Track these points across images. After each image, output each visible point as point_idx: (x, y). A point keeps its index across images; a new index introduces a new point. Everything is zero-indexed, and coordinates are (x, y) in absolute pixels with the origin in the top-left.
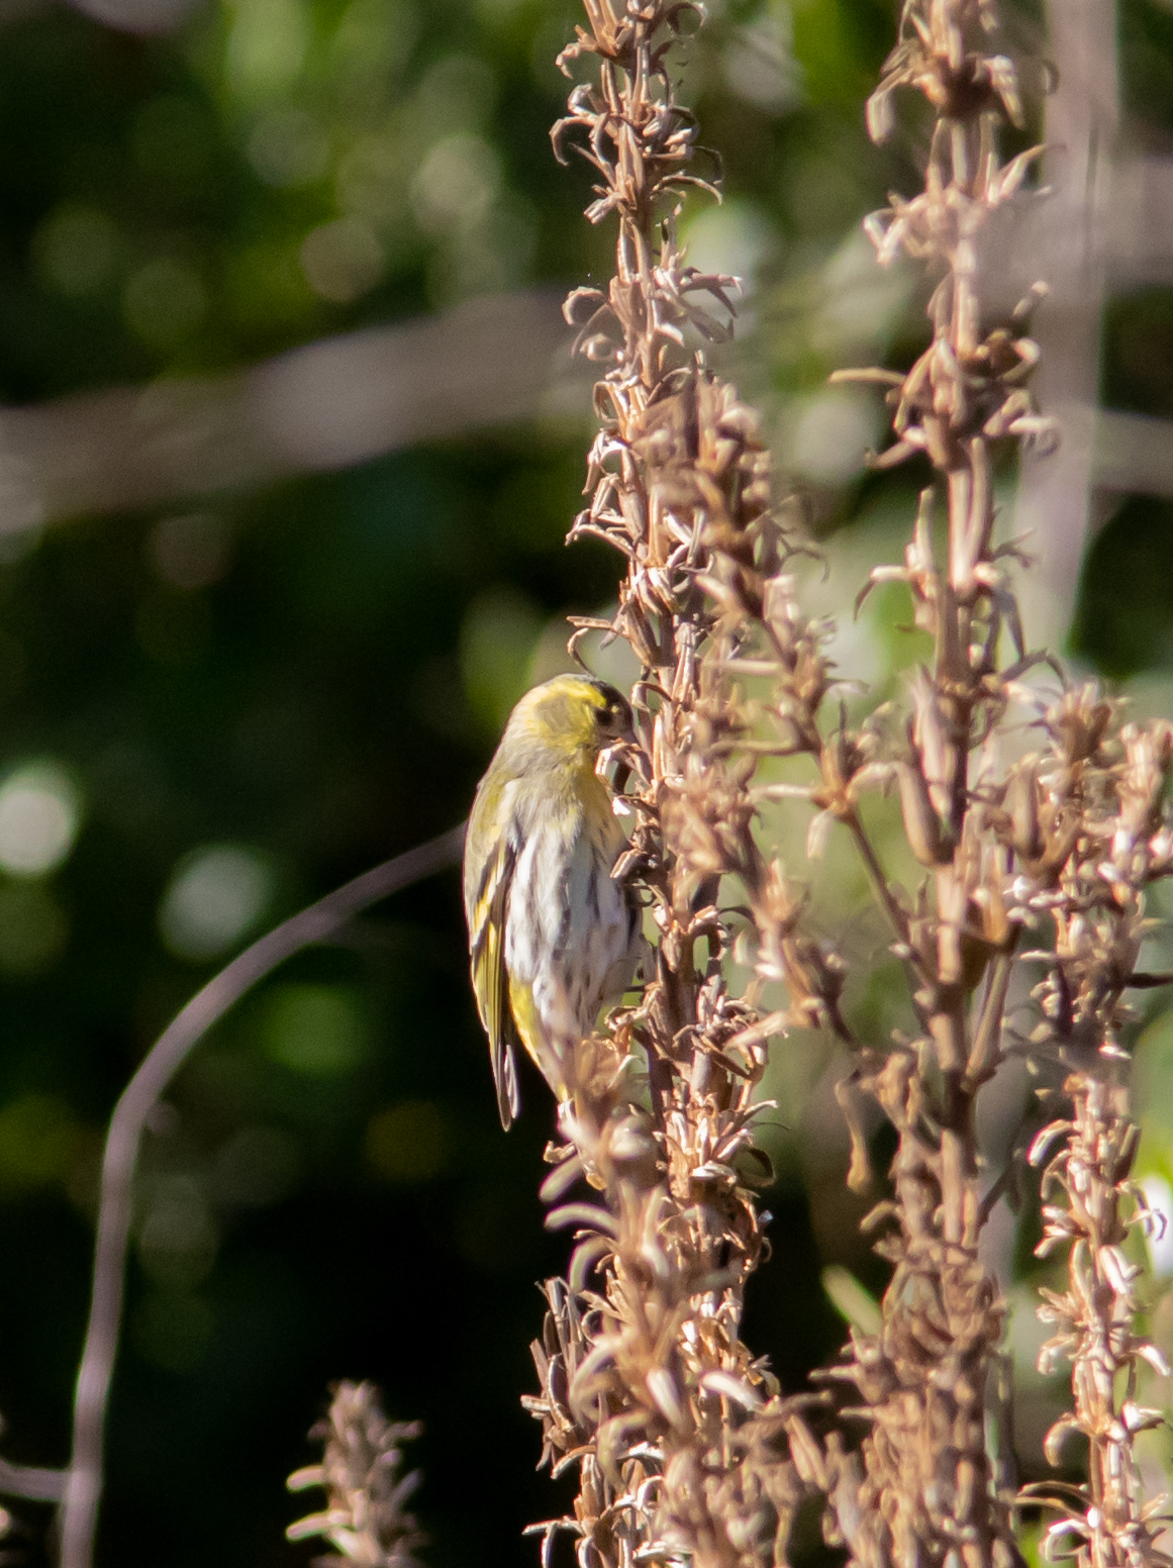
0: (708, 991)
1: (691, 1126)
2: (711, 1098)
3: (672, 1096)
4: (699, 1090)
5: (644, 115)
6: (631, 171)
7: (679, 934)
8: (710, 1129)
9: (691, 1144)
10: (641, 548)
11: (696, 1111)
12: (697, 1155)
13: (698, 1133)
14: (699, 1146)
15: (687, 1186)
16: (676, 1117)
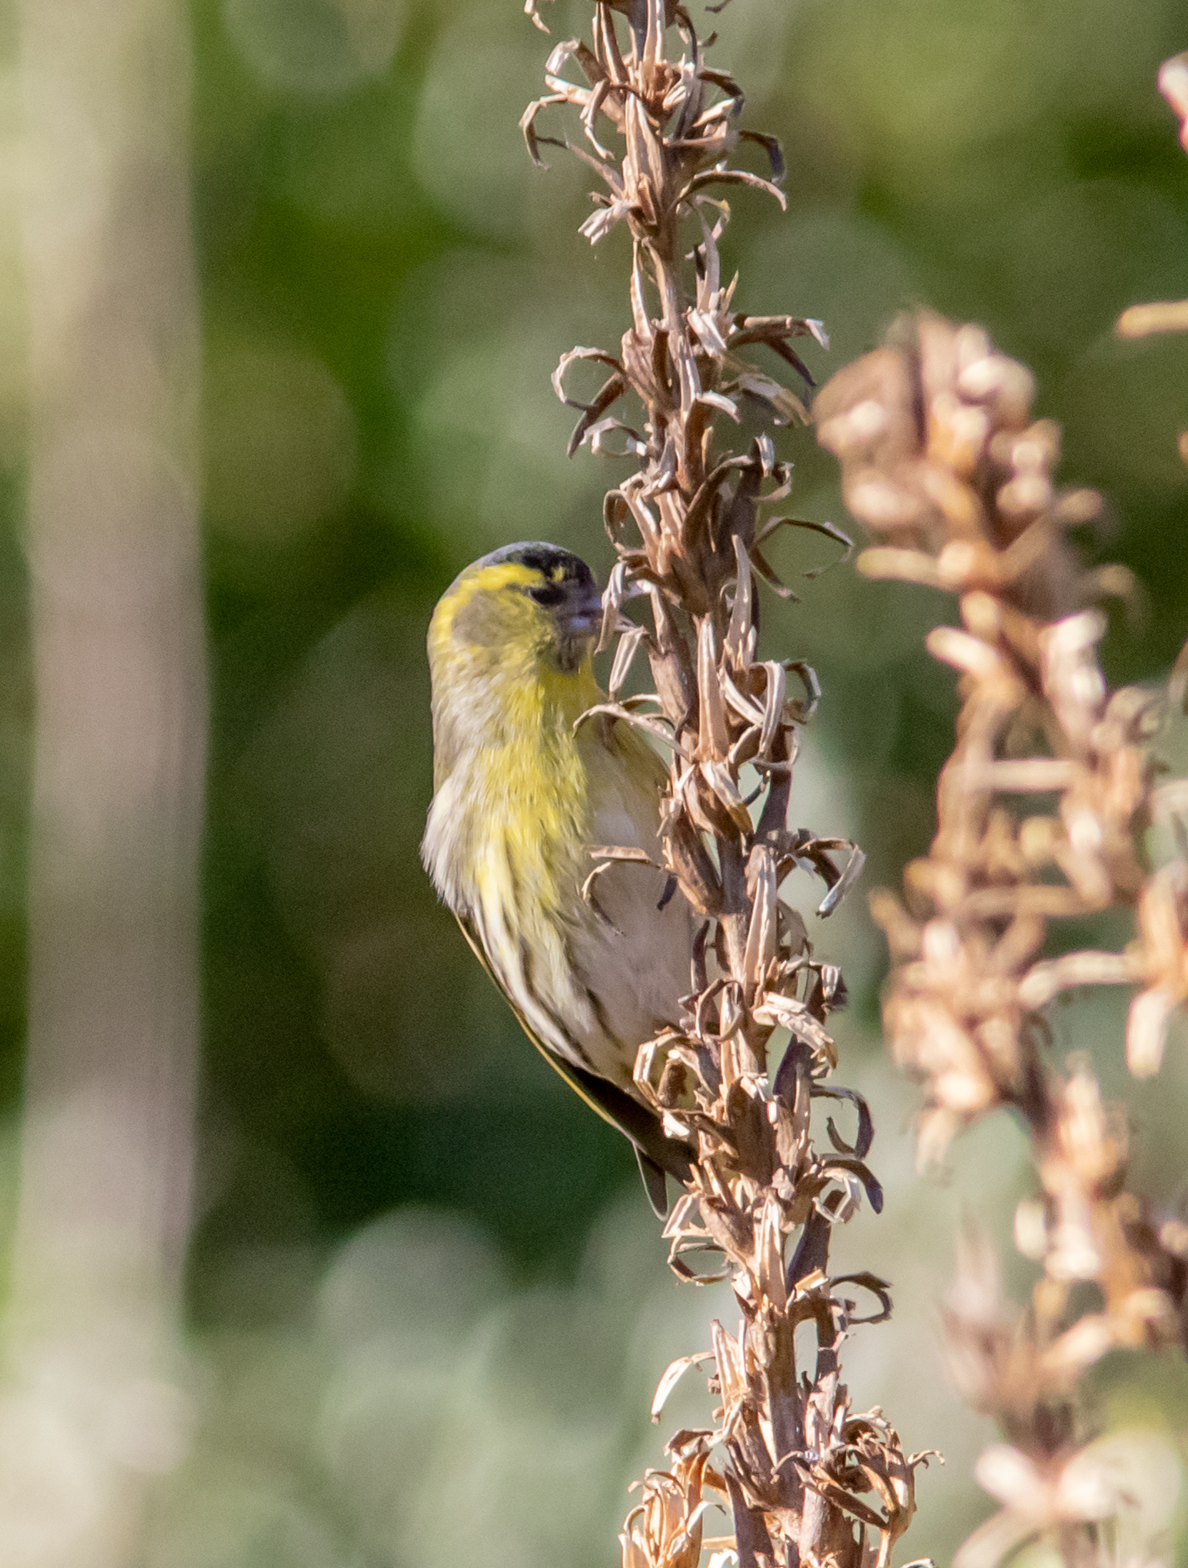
0: (821, 1400)
2: (830, 1561)
5: (661, 83)
6: (644, 167)
7: (771, 1313)
10: (687, 736)
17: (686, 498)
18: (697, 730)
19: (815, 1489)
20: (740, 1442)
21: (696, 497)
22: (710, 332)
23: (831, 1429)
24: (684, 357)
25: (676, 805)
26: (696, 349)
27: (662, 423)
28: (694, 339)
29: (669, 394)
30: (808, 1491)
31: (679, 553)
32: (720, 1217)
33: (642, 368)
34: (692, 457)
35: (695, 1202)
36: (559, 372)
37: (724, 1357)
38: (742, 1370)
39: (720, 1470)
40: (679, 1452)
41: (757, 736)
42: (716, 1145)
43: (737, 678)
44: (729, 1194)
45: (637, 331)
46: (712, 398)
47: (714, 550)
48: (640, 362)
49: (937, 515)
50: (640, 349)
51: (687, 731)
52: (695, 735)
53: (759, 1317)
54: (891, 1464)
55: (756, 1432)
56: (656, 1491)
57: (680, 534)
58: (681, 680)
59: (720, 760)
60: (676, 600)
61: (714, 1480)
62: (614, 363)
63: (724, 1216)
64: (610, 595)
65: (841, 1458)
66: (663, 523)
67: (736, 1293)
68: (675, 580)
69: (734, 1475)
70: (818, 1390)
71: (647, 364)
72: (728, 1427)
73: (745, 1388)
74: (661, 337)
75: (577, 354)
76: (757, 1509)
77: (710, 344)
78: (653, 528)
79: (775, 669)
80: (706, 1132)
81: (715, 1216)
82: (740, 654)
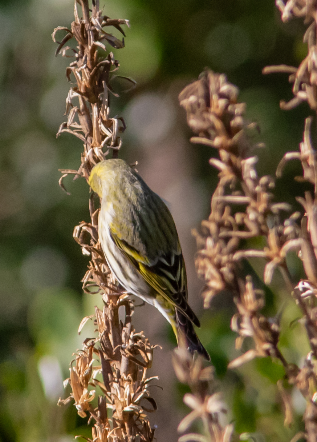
1: (122, 389)
2: (129, 376)
3: (112, 376)
4: (124, 373)
8: (130, 390)
9: (122, 396)
10: (89, 138)
11: (124, 382)
12: (126, 401)
13: (125, 391)
14: (126, 397)
15: (122, 415)
16: (115, 385)
17: (90, 70)
20: (104, 341)
22: (97, 24)
23: (129, 338)
24: (89, 30)
25: (87, 159)
26: (93, 28)
27: (83, 48)
28: (92, 25)
29: (85, 40)
30: (123, 356)
31: (87, 86)
33: (77, 33)
34: (92, 59)
36: (54, 33)
37: (99, 317)
38: (104, 321)
42: (97, 256)
44: (100, 268)
45: (76, 22)
46: (98, 43)
47: (97, 84)
50: (77, 27)
51: (89, 136)
52: (91, 138)
53: (109, 307)
54: (147, 349)
55: (108, 338)
56: (80, 356)
57: (88, 81)
58: (88, 122)
59: (99, 146)
60: (86, 99)
61: (96, 351)
62: (69, 31)
63: (99, 276)
64: (68, 99)
66: (83, 77)
67: (103, 300)
68: (86, 94)
69: (101, 350)
71: (79, 31)
72: (100, 338)
74: (83, 25)
75: (59, 29)
76: (108, 360)
77: (97, 27)
78: (80, 79)
79: (115, 121)
80: (94, 252)
81: (96, 276)
82: (105, 115)
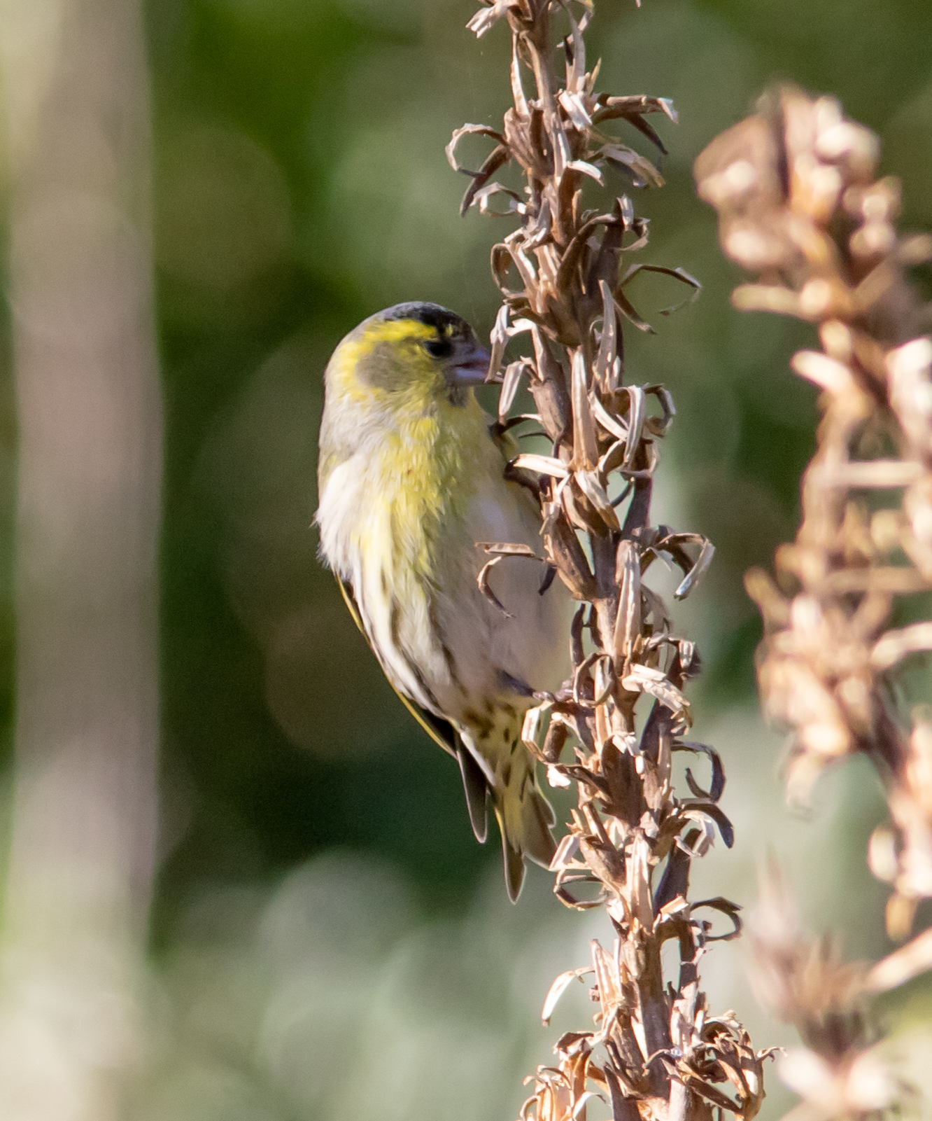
0: (684, 1005)
7: (641, 933)
17: (560, 249)
18: (573, 446)
19: (680, 1080)
20: (617, 1042)
21: (569, 249)
22: (578, 110)
23: (693, 1030)
24: (557, 131)
25: (556, 508)
26: (566, 125)
27: (539, 186)
28: (564, 115)
29: (545, 163)
30: (674, 1082)
31: (554, 296)
32: (597, 853)
33: (522, 141)
34: (565, 216)
35: (576, 841)
36: (452, 145)
37: (602, 971)
38: (617, 982)
39: (600, 1065)
40: (565, 1051)
41: (622, 448)
42: (593, 792)
43: (605, 401)
44: (604, 832)
45: (517, 110)
46: (580, 166)
47: (584, 292)
48: (519, 135)
49: (800, 258)
50: (520, 125)
51: (563, 444)
52: (570, 448)
53: (631, 936)
54: (743, 1058)
55: (629, 1033)
56: (547, 1083)
57: (555, 280)
58: (559, 403)
59: (592, 469)
60: (552, 335)
61: (595, 1073)
62: (498, 136)
63: (601, 853)
64: (498, 332)
65: (700, 1053)
66: (541, 270)
67: (611, 917)
68: (551, 318)
69: (612, 1070)
70: (682, 997)
71: (525, 136)
72: (606, 1030)
73: (620, 997)
74: (537, 114)
75: (466, 130)
76: (631, 1097)
77: (578, 120)
78: (533, 275)
79: (636, 392)
80: (585, 782)
81: (593, 852)
82: (607, 380)
